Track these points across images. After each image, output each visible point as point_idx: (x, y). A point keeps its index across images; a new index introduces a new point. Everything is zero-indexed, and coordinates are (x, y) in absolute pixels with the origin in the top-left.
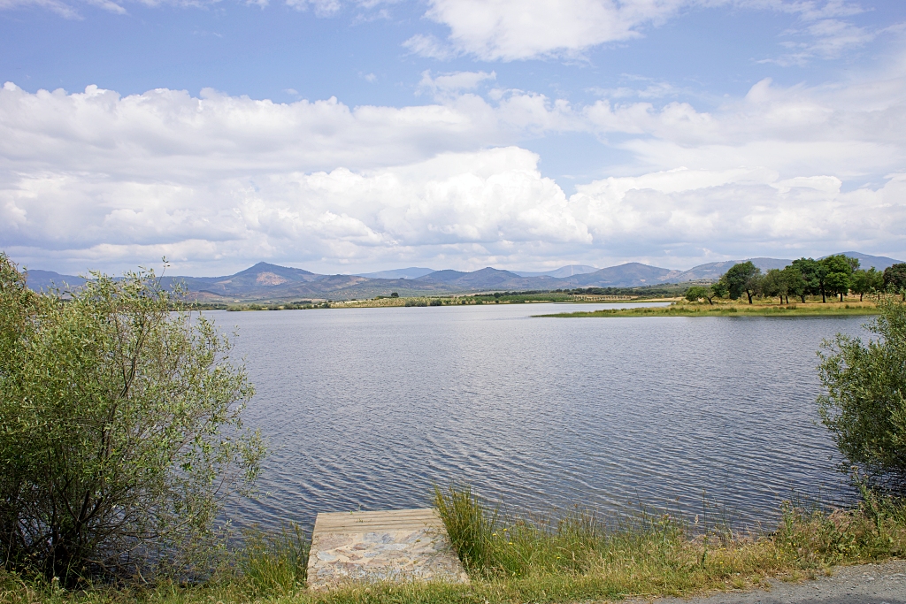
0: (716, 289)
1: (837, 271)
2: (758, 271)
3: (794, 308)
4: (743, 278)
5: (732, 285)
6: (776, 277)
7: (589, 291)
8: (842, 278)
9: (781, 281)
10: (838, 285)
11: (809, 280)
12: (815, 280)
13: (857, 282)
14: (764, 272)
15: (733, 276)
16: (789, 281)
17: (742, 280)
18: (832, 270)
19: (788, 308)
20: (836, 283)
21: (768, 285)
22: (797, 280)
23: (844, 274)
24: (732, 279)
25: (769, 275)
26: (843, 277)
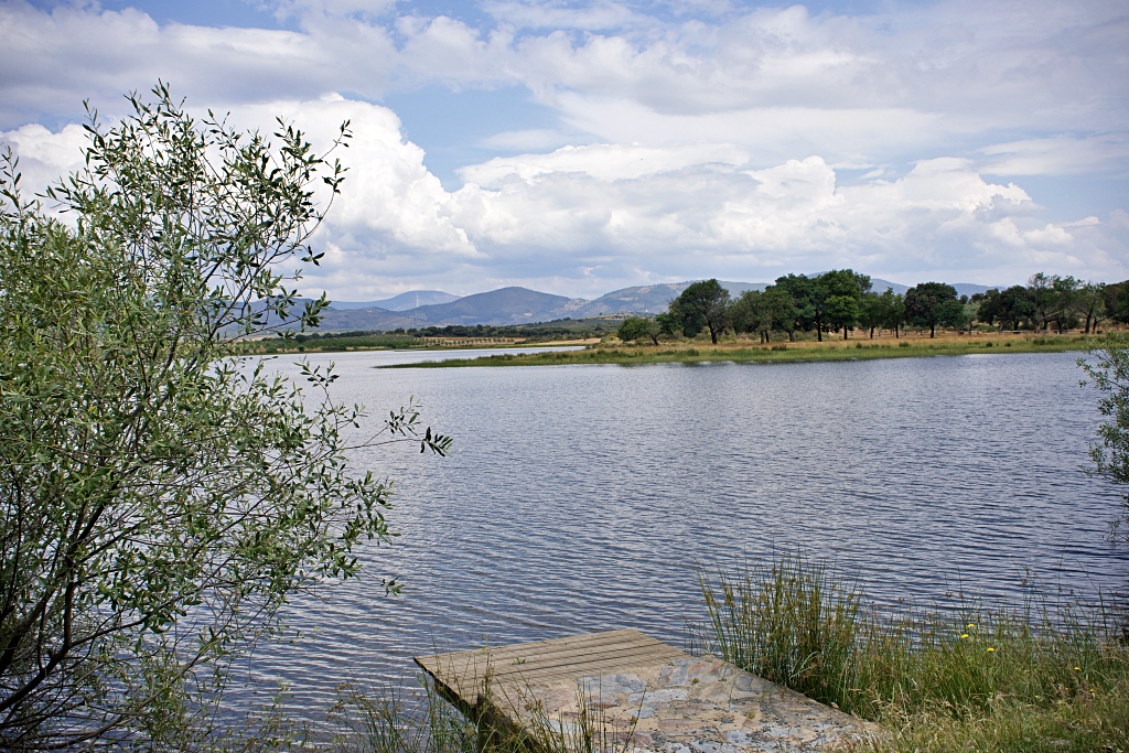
0: (664, 322)
1: (839, 294)
2: (726, 293)
3: (783, 349)
4: (704, 304)
5: (687, 315)
6: (753, 301)
7: (449, 331)
8: (847, 304)
9: (762, 309)
10: (840, 314)
11: (800, 306)
12: (809, 307)
13: (869, 310)
14: (735, 295)
15: (689, 301)
16: (774, 308)
17: (702, 308)
18: (834, 292)
19: (774, 349)
20: (838, 311)
21: (743, 315)
22: (785, 307)
23: (851, 299)
24: (688, 306)
25: (745, 299)
26: (849, 303)
